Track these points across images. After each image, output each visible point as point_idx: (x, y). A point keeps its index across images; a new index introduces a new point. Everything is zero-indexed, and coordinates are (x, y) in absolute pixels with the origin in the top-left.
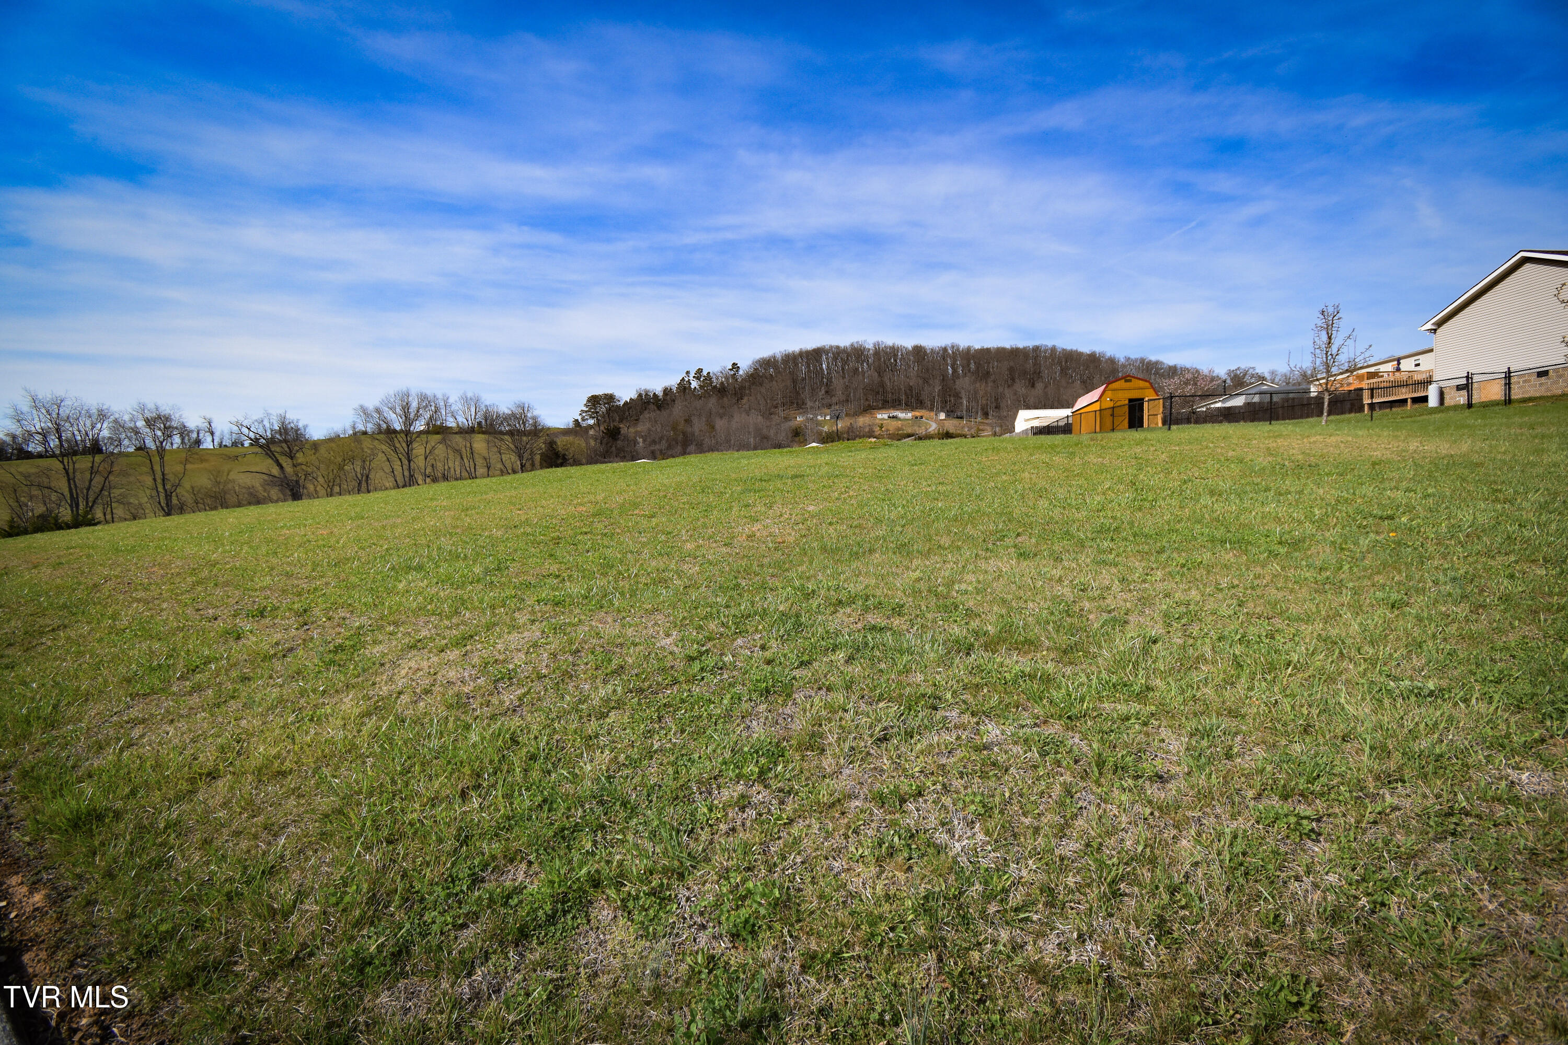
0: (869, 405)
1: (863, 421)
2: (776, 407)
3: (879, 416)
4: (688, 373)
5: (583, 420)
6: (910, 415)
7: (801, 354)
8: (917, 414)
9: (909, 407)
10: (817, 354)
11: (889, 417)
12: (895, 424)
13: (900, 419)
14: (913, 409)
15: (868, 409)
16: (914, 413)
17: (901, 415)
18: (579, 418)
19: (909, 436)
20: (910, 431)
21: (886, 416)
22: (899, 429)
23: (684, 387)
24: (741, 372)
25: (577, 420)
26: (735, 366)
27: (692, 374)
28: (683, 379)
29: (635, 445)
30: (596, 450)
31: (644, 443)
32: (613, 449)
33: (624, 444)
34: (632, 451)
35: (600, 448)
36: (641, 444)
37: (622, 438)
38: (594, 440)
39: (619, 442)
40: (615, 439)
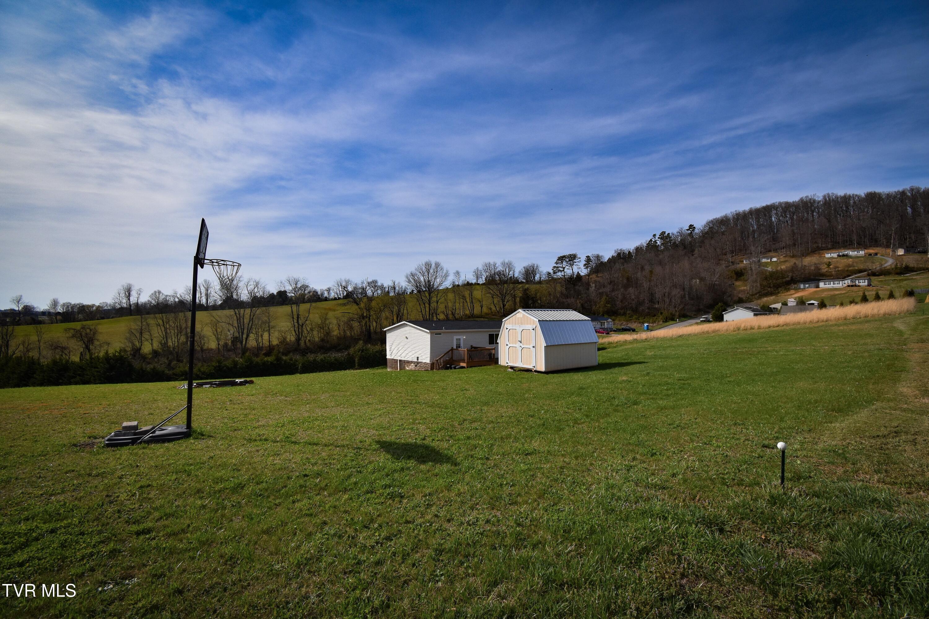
0: (818, 247)
1: (809, 261)
2: (726, 255)
3: (829, 256)
4: (654, 235)
5: (554, 273)
6: (862, 253)
7: (751, 212)
8: (871, 251)
9: (861, 245)
10: (767, 210)
11: (839, 256)
12: (845, 261)
13: (851, 257)
14: (865, 247)
15: (817, 250)
16: (866, 251)
17: (851, 253)
18: (552, 272)
19: (860, 271)
20: (862, 267)
21: (835, 255)
22: (849, 266)
23: (651, 246)
24: (696, 231)
25: (549, 273)
26: (691, 227)
27: (657, 236)
28: (651, 240)
29: (588, 289)
30: (562, 293)
31: (595, 287)
32: (572, 292)
33: (581, 288)
34: (586, 293)
35: (565, 292)
36: (593, 288)
37: (580, 284)
38: (561, 286)
39: (577, 287)
40: (574, 285)
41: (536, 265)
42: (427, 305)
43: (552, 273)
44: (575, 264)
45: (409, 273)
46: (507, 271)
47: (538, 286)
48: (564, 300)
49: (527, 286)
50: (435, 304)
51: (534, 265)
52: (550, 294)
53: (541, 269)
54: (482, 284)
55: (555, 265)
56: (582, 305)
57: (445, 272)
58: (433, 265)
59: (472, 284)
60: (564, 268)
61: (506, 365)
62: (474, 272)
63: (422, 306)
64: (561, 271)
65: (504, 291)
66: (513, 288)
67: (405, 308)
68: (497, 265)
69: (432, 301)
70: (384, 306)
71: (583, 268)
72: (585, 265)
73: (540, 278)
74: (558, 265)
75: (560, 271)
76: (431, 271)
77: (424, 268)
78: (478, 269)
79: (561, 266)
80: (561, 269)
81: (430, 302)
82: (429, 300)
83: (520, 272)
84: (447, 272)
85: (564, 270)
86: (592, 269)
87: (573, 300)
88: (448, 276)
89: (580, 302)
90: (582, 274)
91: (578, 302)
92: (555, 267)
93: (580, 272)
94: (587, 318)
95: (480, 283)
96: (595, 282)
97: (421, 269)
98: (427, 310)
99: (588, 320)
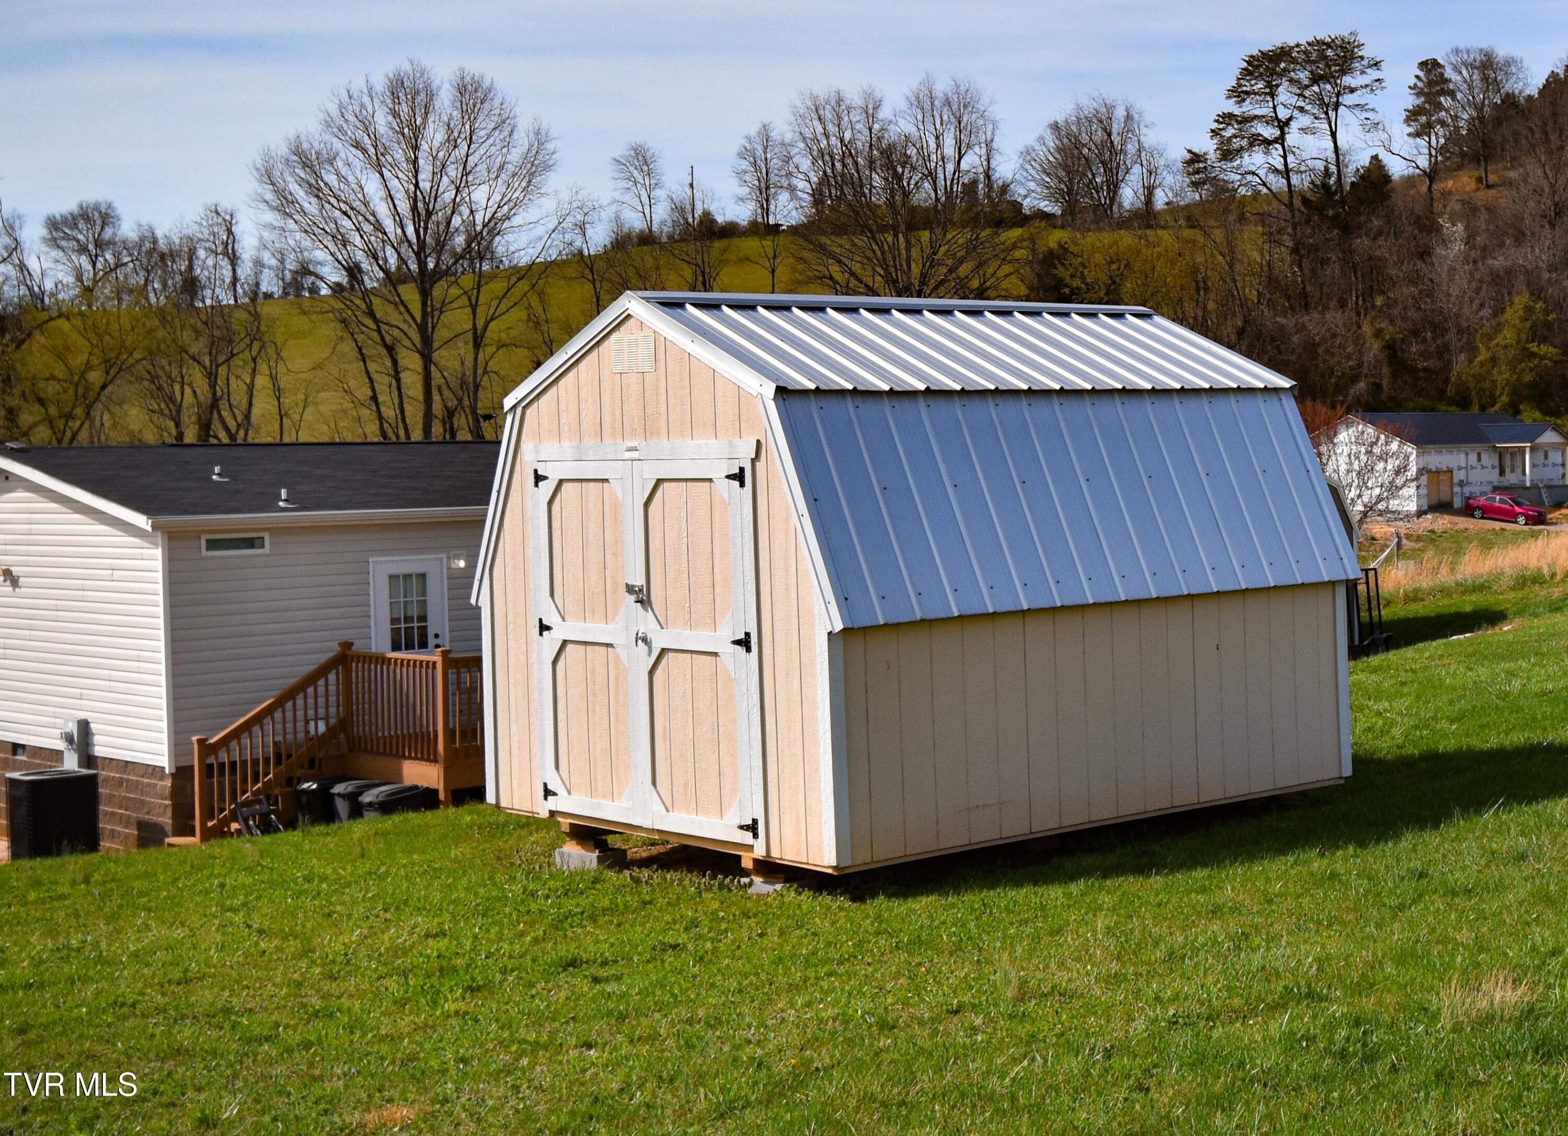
5: (1227, 153)
18: (1208, 146)
25: (1195, 158)
29: (1425, 254)
30: (1271, 278)
31: (1469, 240)
32: (1333, 270)
33: (1384, 248)
34: (1415, 279)
35: (1285, 266)
36: (1458, 247)
37: (1376, 223)
38: (1272, 238)
39: (1361, 243)
40: (1347, 229)
41: (1120, 113)
42: (411, 361)
43: (1212, 156)
44: (1348, 99)
45: (282, 149)
46: (949, 150)
47: (1126, 238)
48: (1287, 322)
49: (1054, 238)
50: (464, 349)
51: (1110, 108)
52: (1202, 286)
53: (1150, 138)
54: (794, 230)
55: (1231, 107)
56: (1391, 348)
57: (522, 140)
58: (445, 101)
59: (730, 231)
60: (1283, 125)
61: (543, 809)
62: (746, 153)
63: (379, 366)
64: (1267, 142)
65: (916, 269)
66: (972, 247)
67: (262, 381)
68: (885, 113)
69: (441, 334)
70: (108, 365)
71: (1400, 133)
72: (1413, 115)
73: (1150, 191)
74: (1249, 107)
75: (1257, 141)
76: (434, 135)
77: (382, 122)
78: (765, 133)
79: (1265, 111)
80: (1269, 132)
81: (427, 340)
82: (422, 328)
83: (1027, 153)
84: (540, 139)
85: (1281, 140)
86: (1454, 138)
87: (1335, 318)
88: (547, 167)
89: (1378, 333)
90: (1397, 168)
91: (1367, 329)
92: (1226, 119)
93: (1384, 157)
94: (1285, 383)
95: (785, 223)
96: (1470, 210)
97: (366, 125)
98: (412, 381)
99: (1277, 390)
